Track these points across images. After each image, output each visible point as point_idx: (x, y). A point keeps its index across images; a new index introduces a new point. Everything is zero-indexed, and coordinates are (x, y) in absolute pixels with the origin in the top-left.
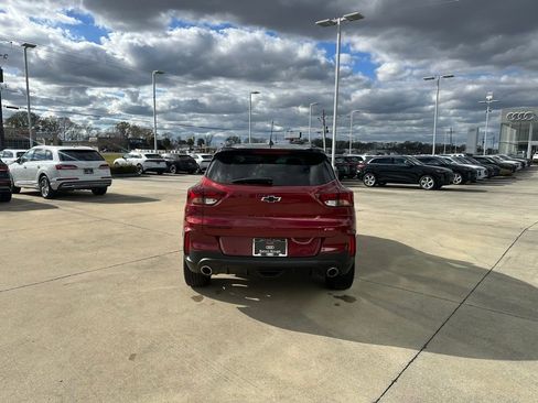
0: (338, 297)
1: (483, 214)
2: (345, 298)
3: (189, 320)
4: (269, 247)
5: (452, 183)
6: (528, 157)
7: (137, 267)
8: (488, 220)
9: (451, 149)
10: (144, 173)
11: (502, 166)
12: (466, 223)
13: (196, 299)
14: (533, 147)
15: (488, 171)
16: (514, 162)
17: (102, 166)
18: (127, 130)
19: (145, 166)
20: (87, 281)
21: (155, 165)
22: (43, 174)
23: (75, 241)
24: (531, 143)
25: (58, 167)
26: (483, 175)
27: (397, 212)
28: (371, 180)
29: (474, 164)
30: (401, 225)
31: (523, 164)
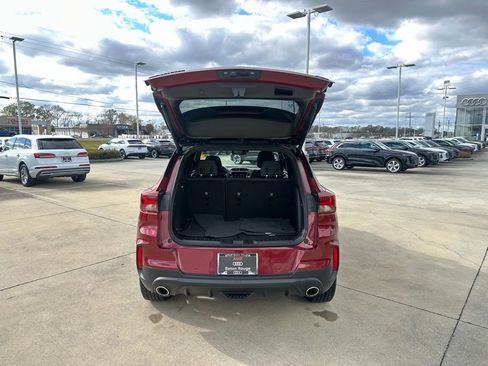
0: (316, 313)
1: (454, 200)
2: (326, 315)
3: (141, 353)
4: (236, 264)
5: (416, 166)
6: (482, 139)
7: (96, 273)
8: (460, 207)
9: (410, 132)
10: (126, 158)
11: (460, 148)
12: (439, 211)
13: (155, 319)
14: (486, 130)
15: (449, 154)
16: (470, 145)
17: (81, 154)
18: (114, 117)
19: (128, 151)
20: (35, 294)
21: (136, 150)
22: (22, 163)
23: (39, 238)
24: (484, 126)
25: (37, 156)
26: (444, 158)
27: (369, 198)
28: (340, 164)
29: (435, 146)
30: (375, 214)
31: (479, 146)
